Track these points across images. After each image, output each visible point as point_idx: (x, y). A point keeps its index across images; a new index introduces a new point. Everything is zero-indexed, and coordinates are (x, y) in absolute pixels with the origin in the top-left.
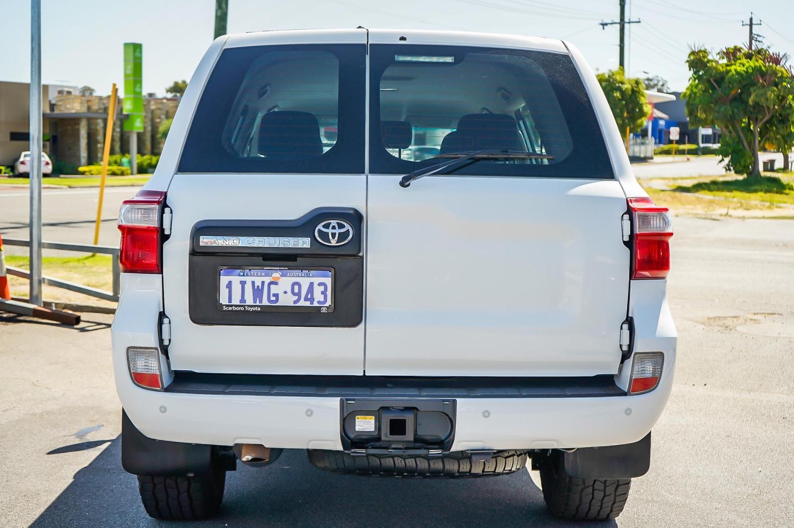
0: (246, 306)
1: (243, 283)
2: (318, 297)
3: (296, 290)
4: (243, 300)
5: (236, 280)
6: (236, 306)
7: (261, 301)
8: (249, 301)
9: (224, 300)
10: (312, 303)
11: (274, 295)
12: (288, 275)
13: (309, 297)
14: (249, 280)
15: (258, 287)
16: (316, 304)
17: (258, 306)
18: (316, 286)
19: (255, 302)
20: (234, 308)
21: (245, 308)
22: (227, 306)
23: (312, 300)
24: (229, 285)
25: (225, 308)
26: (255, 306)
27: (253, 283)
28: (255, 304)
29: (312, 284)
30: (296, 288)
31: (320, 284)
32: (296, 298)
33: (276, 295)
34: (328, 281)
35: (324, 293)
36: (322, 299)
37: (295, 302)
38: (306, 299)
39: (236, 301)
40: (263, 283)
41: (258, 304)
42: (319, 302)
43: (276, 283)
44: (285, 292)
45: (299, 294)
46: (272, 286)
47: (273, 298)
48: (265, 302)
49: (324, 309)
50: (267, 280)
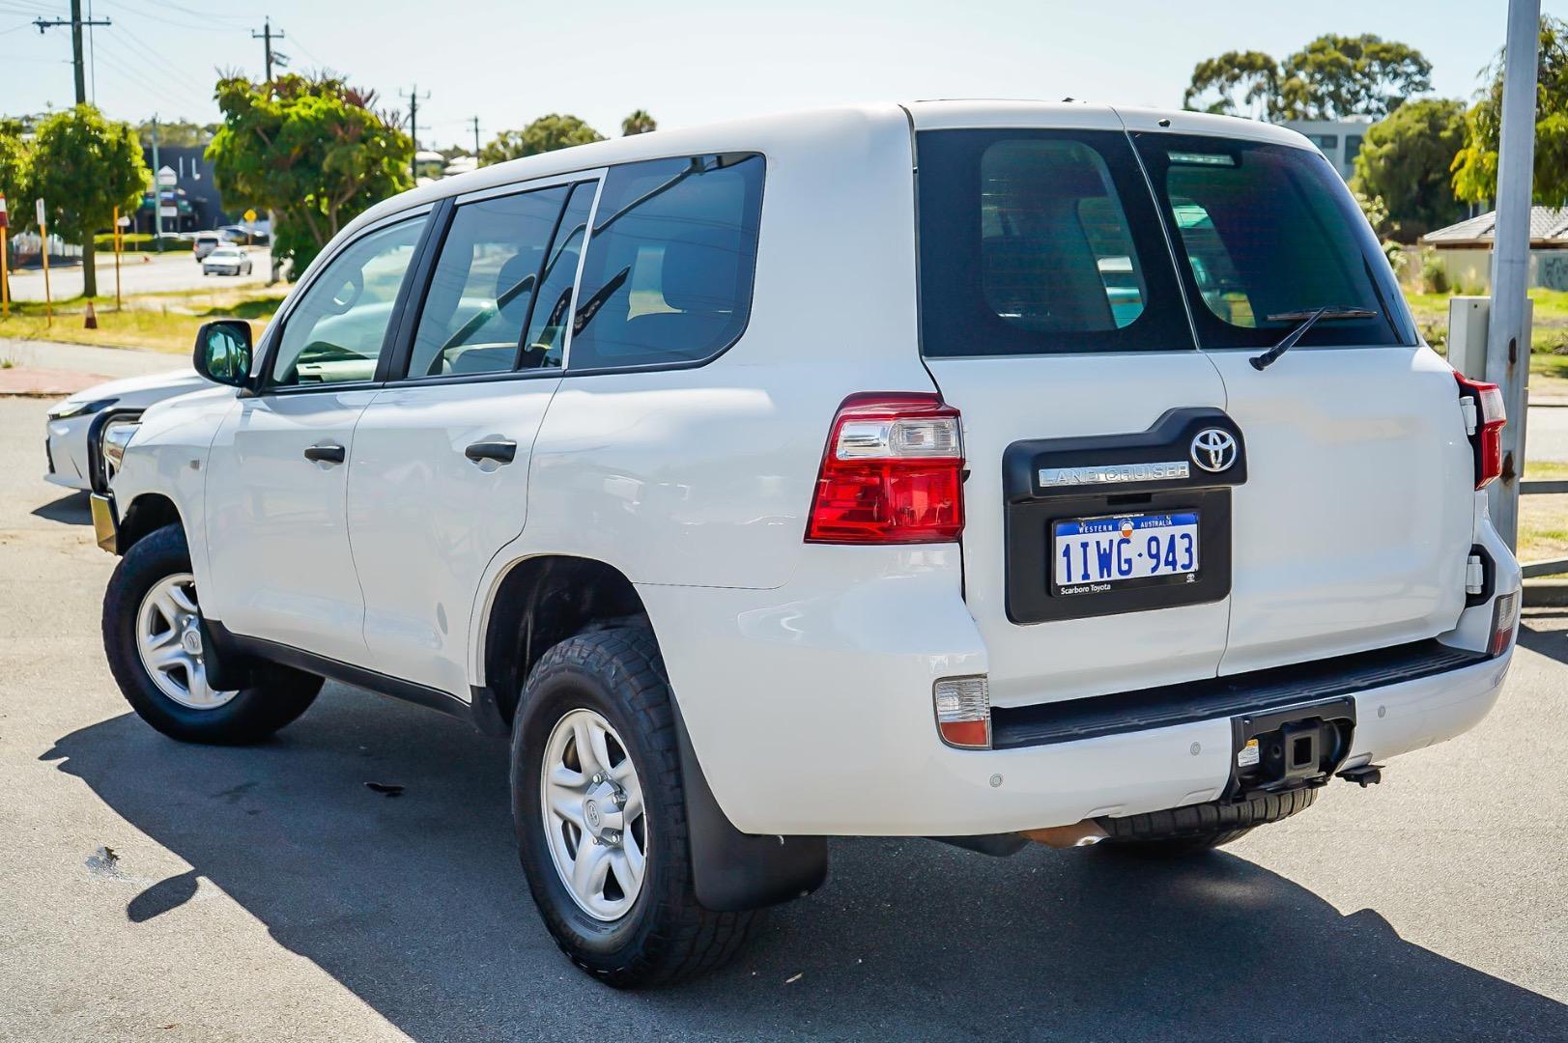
0: (1092, 583)
1: (1085, 545)
2: (1182, 558)
3: (1154, 551)
4: (1086, 576)
5: (1074, 541)
6: (1079, 586)
7: (1109, 575)
8: (1095, 576)
9: (1061, 579)
10: (1174, 569)
11: (1127, 561)
12: (1142, 525)
13: (1170, 559)
14: (1091, 538)
15: (1105, 550)
16: (1179, 570)
17: (1107, 582)
18: (1177, 539)
19: (1102, 576)
20: (1077, 590)
21: (1090, 588)
22: (1067, 587)
23: (1174, 563)
24: (1067, 553)
25: (1064, 592)
26: (1102, 583)
27: (1098, 543)
28: (1102, 580)
29: (1172, 538)
30: (1154, 544)
31: (1183, 536)
32: (1155, 561)
33: (1129, 561)
34: (1192, 529)
35: (1188, 550)
36: (1187, 562)
37: (1154, 569)
38: (1167, 563)
39: (1077, 579)
40: (1111, 541)
41: (1106, 578)
42: (1184, 567)
43: (1128, 541)
44: (1140, 555)
45: (1157, 556)
46: (1123, 546)
47: (1125, 567)
48: (1116, 576)
49: (1191, 575)
50: (1116, 536)
